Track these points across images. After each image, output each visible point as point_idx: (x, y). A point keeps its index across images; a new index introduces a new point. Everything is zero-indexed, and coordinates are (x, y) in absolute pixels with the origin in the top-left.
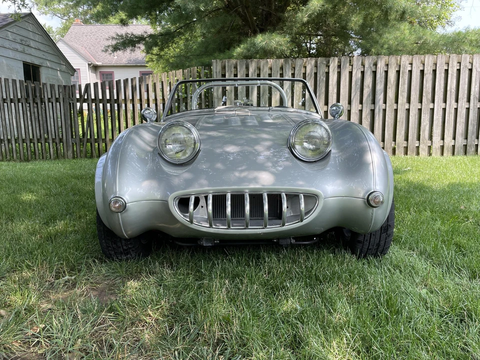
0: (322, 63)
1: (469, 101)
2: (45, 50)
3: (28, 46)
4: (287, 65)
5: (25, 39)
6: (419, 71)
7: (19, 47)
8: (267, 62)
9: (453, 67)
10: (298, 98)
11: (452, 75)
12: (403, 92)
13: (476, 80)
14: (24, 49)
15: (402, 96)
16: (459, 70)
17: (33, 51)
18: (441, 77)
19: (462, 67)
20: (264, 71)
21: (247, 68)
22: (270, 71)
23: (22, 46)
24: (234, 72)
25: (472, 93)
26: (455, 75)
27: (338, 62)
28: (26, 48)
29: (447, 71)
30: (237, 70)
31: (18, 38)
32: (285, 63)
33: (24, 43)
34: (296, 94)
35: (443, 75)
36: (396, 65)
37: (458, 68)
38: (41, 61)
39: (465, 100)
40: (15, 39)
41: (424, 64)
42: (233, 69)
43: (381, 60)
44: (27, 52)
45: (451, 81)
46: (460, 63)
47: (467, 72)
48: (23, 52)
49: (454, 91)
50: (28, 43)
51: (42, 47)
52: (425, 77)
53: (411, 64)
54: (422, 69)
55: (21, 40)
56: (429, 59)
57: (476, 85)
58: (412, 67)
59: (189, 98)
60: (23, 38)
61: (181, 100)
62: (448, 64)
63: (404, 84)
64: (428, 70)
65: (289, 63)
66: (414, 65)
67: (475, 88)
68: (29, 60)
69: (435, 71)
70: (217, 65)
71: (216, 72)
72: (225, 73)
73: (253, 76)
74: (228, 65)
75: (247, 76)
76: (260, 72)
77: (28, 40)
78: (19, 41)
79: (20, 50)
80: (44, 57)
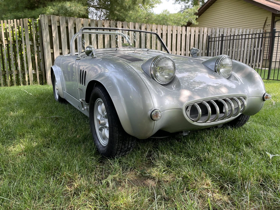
0: (113, 24)
1: (181, 50)
4: (93, 23)
6: (160, 34)
8: (80, 20)
9: (174, 32)
10: (100, 45)
11: (174, 37)
12: (154, 44)
13: (183, 40)
15: (154, 46)
16: (177, 35)
18: (169, 37)
19: (178, 33)
20: (79, 26)
21: (67, 23)
22: (82, 26)
25: (182, 46)
26: (175, 37)
27: (122, 25)
29: (172, 34)
30: (60, 23)
32: (92, 22)
34: (99, 42)
35: (170, 36)
36: (150, 29)
37: (176, 33)
39: (180, 50)
41: (162, 30)
42: (57, 23)
43: (143, 25)
45: (174, 40)
46: (177, 31)
47: (180, 36)
49: (175, 45)
52: (163, 37)
53: (157, 29)
54: (161, 32)
56: (164, 27)
57: (183, 42)
58: (157, 31)
59: (23, 41)
61: (17, 42)
62: (172, 31)
63: (154, 40)
64: (164, 33)
65: (94, 22)
66: (158, 30)
67: (183, 44)
69: (167, 34)
70: (44, 19)
71: (44, 23)
72: (51, 24)
73: (71, 28)
74: (53, 19)
75: (67, 28)
76: (76, 26)
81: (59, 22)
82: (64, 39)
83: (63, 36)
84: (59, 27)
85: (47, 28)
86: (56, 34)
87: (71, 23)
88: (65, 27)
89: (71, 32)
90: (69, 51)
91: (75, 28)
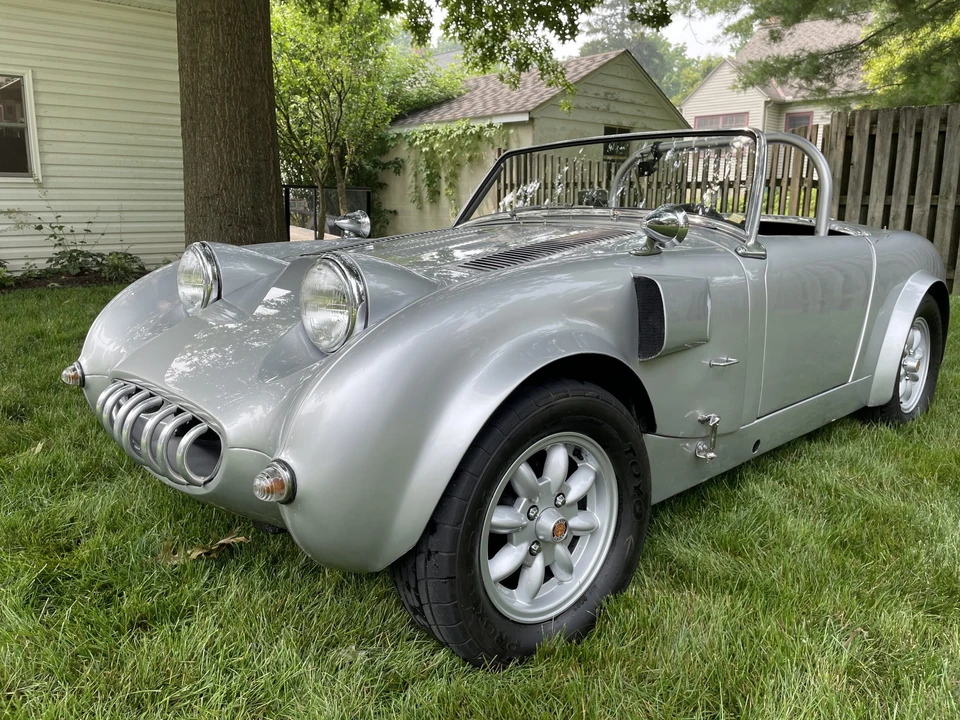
2: (642, 102)
3: (616, 100)
5: (612, 91)
7: (602, 105)
14: (609, 106)
17: (627, 110)
20: (930, 127)
21: (897, 124)
23: (606, 103)
28: (613, 104)
31: (602, 92)
33: (609, 97)
38: (635, 121)
40: (597, 94)
44: (613, 110)
48: (607, 110)
50: (616, 97)
51: (638, 99)
55: (606, 94)
60: (606, 90)
68: (614, 121)
70: (839, 122)
71: (837, 133)
72: (853, 134)
73: (905, 137)
74: (860, 120)
75: (895, 137)
76: (921, 130)
77: (616, 91)
78: (602, 95)
79: (603, 107)
80: (639, 114)
83: (880, 160)
84: (872, 138)
85: (841, 144)
87: (908, 123)
88: (889, 135)
89: (904, 147)
90: (888, 200)
91: (918, 135)
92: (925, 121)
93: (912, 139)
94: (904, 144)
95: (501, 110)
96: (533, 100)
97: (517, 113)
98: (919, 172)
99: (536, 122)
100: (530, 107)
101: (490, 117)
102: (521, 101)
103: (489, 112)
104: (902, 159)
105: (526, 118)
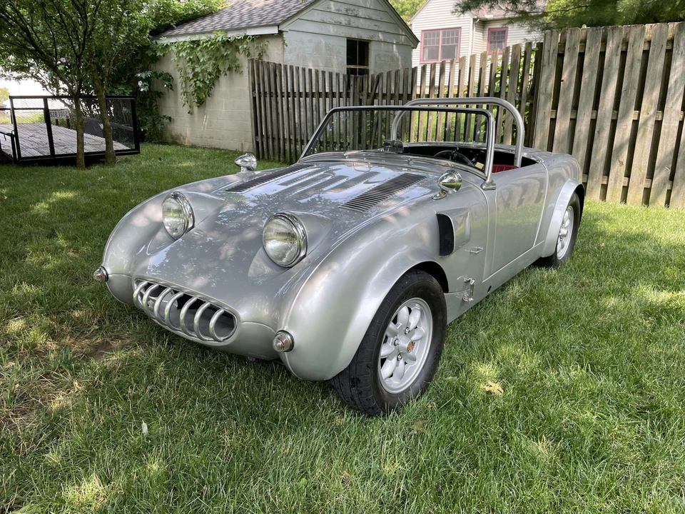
2: (378, 18)
3: (356, 16)
5: (352, 8)
7: (343, 20)
8: (643, 29)
14: (349, 21)
17: (362, 23)
20: (635, 46)
21: (604, 42)
22: (647, 45)
23: (347, 18)
24: (580, 49)
28: (353, 19)
30: (585, 46)
31: (343, 8)
32: (681, 30)
33: (350, 12)
38: (372, 34)
40: (339, 10)
42: (578, 45)
44: (353, 24)
48: (348, 25)
50: (355, 13)
51: (375, 16)
55: (347, 10)
60: (347, 7)
68: (354, 34)
70: (551, 40)
71: (549, 51)
72: (564, 51)
73: (612, 55)
74: (571, 39)
75: (603, 54)
76: (627, 49)
77: (356, 8)
78: (344, 12)
79: (344, 23)
80: (376, 28)
81: (584, 42)
82: (588, 84)
83: (589, 77)
84: (582, 55)
85: (553, 62)
86: (571, 73)
87: (615, 42)
88: (596, 53)
89: (610, 65)
90: (594, 115)
91: (624, 54)
92: (631, 40)
93: (618, 58)
94: (610, 61)
95: (254, 23)
96: (282, 14)
97: (267, 26)
98: (623, 89)
99: (285, 35)
100: (279, 20)
101: (245, 28)
102: (272, 15)
103: (244, 25)
104: (608, 77)
105: (275, 31)
